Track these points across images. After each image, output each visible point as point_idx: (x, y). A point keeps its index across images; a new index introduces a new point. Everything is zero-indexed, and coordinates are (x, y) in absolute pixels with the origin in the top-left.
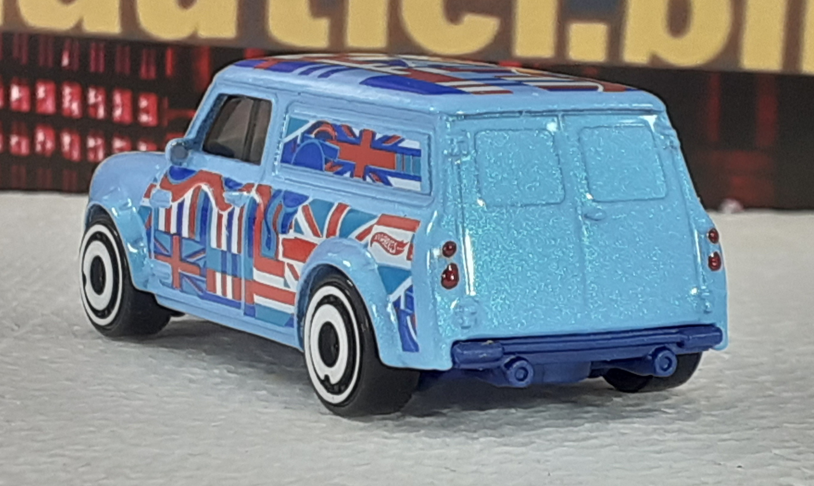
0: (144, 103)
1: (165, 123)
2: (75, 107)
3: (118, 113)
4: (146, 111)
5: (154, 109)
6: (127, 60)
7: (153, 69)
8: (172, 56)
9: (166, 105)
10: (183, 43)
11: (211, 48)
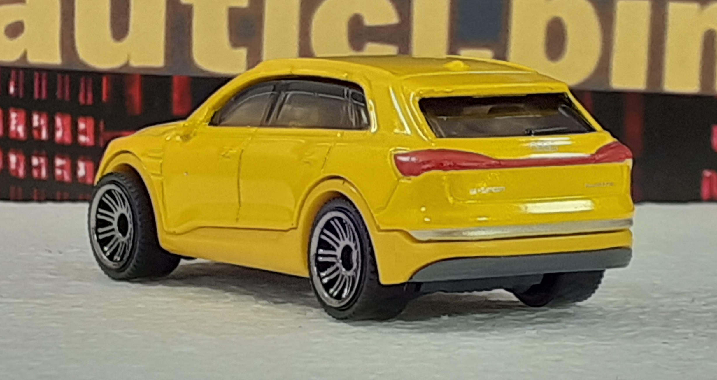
0: (82, 126)
1: (101, 143)
2: (21, 129)
3: (59, 134)
4: (85, 133)
5: (91, 130)
6: (67, 87)
7: (90, 95)
8: (107, 84)
9: (102, 127)
10: (117, 71)
11: (142, 76)
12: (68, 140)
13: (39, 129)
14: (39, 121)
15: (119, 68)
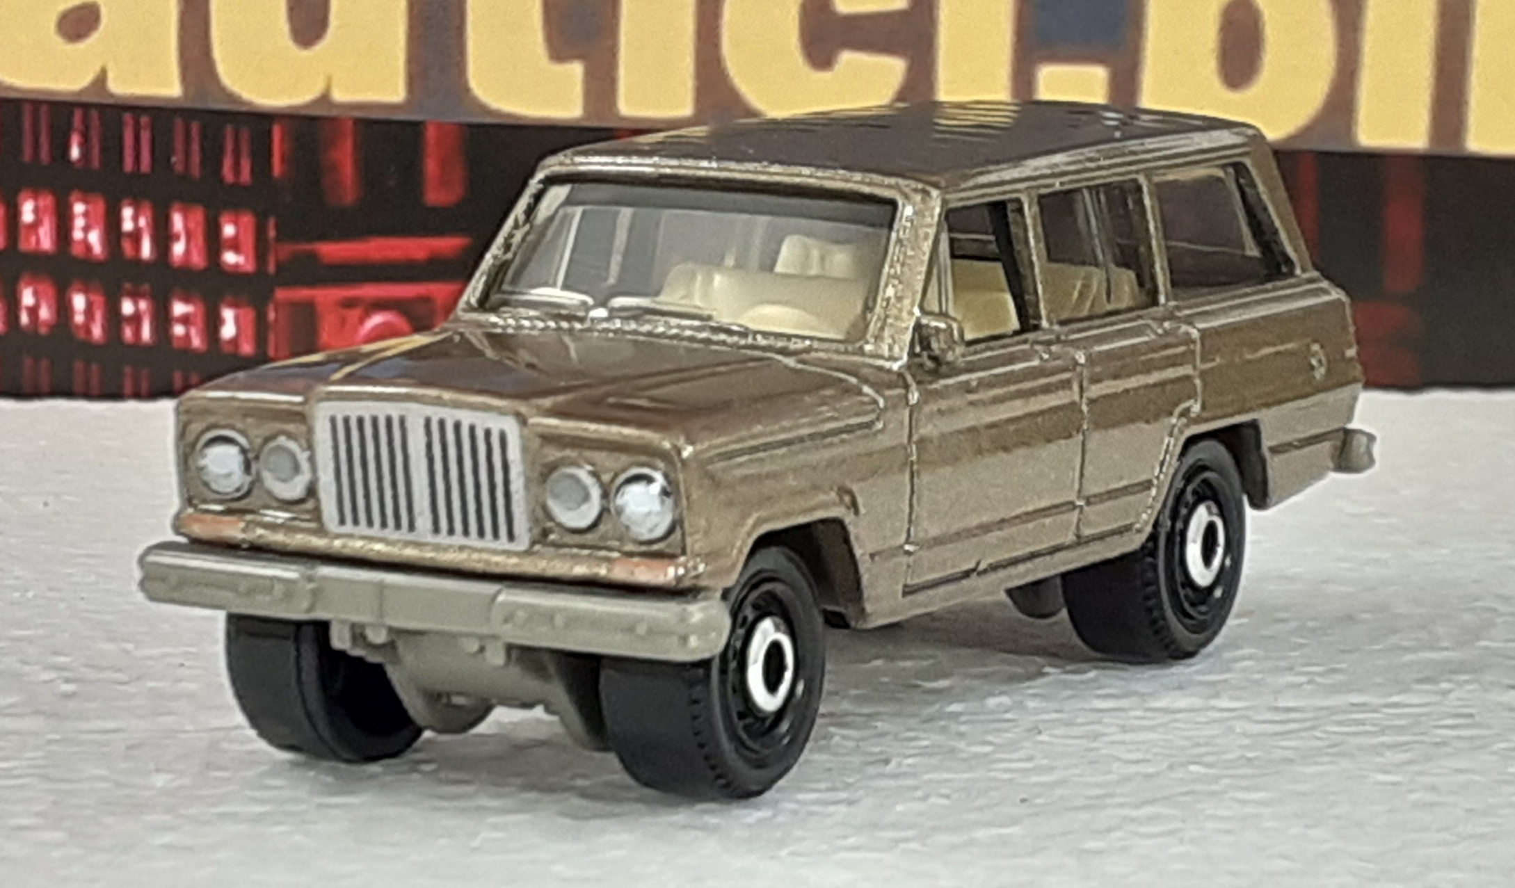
0: (229, 230)
1: (271, 268)
2: (94, 238)
3: (179, 248)
4: (235, 246)
5: (248, 241)
6: (195, 147)
7: (245, 165)
8: (282, 140)
9: (272, 233)
10: (303, 112)
11: (358, 122)
12: (198, 260)
13: (136, 236)
14: (135, 219)
15: (307, 106)
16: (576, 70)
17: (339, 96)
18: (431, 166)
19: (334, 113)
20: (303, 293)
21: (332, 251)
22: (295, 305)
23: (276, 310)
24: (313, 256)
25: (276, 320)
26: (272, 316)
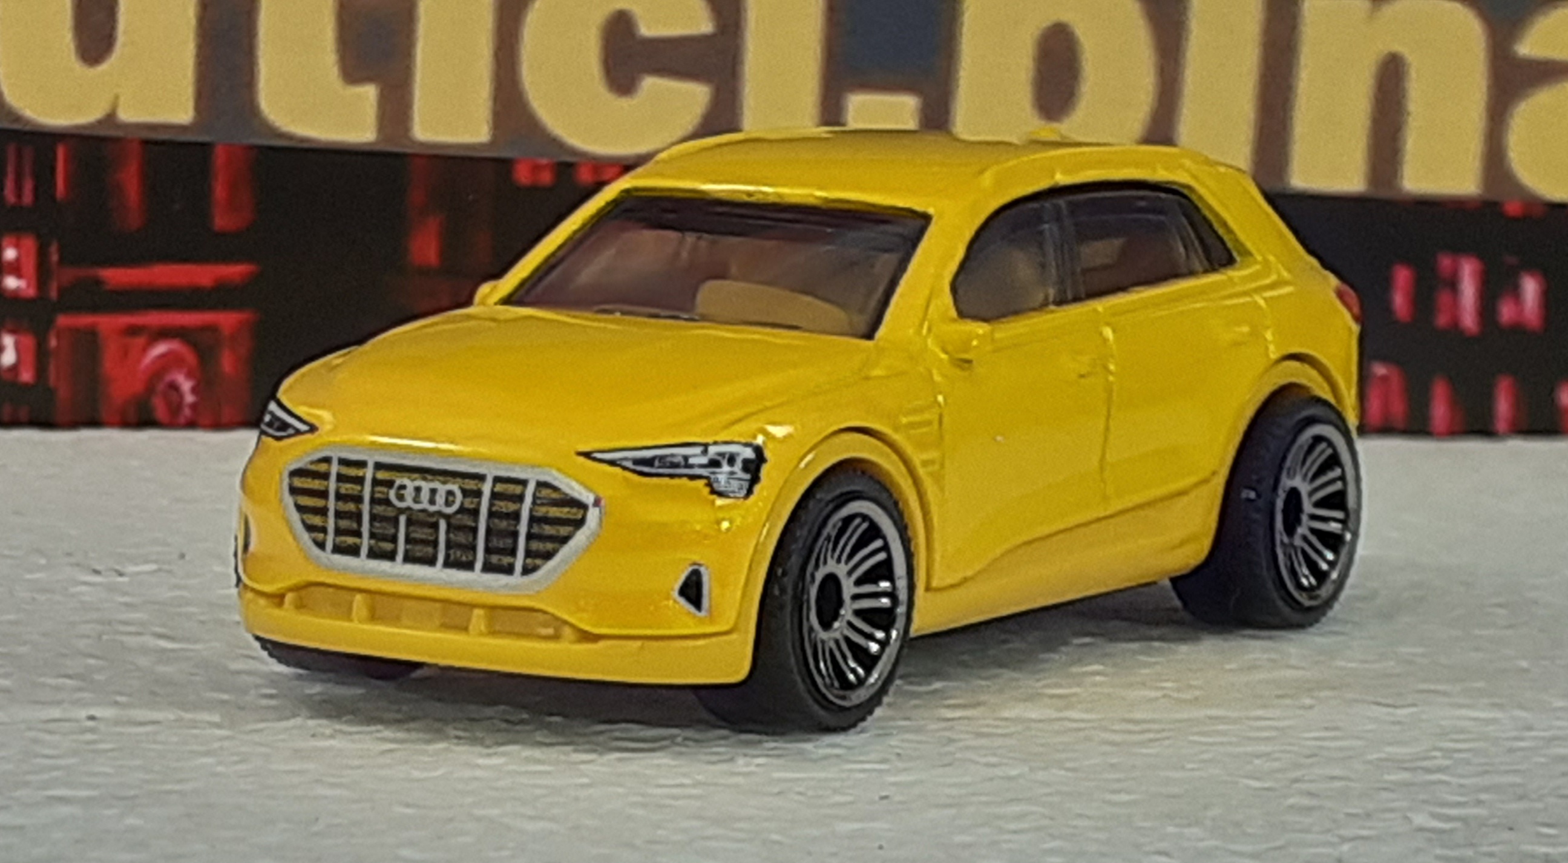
0: (10, 253)
1: (53, 294)
4: (15, 269)
5: (30, 265)
7: (28, 186)
8: (66, 161)
9: (55, 258)
10: (87, 132)
11: (146, 143)
15: (91, 126)
16: (370, 92)
17: (126, 116)
18: (219, 191)
19: (120, 133)
20: (85, 320)
21: (115, 276)
22: (75, 331)
23: (58, 338)
24: (98, 282)
25: (58, 347)
26: (53, 343)
